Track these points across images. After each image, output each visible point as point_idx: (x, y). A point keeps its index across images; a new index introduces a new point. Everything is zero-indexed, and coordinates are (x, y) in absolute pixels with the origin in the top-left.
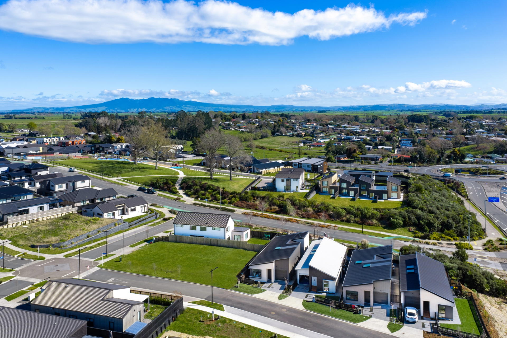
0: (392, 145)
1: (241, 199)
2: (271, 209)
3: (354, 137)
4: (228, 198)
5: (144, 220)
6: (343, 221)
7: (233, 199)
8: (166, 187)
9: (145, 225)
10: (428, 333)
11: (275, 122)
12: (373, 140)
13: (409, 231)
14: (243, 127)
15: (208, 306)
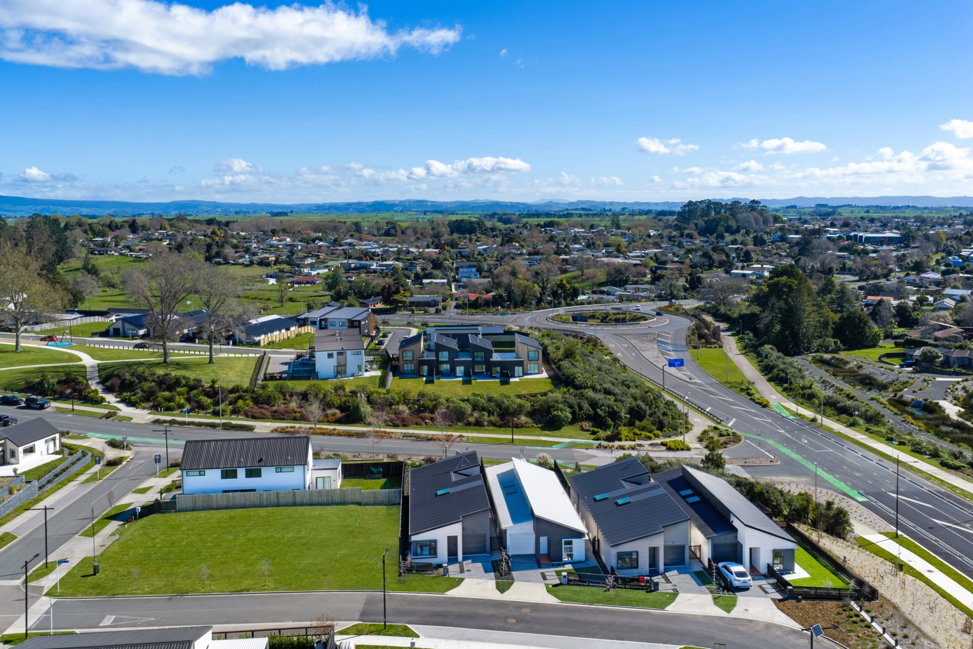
0: (445, 276)
1: (257, 401)
2: (326, 416)
3: (375, 264)
4: (227, 402)
5: (64, 470)
6: (469, 424)
7: (240, 403)
8: (68, 391)
9: (73, 483)
10: (780, 601)
11: (205, 236)
12: (409, 268)
13: (583, 429)
14: (137, 248)
15: (379, 634)
